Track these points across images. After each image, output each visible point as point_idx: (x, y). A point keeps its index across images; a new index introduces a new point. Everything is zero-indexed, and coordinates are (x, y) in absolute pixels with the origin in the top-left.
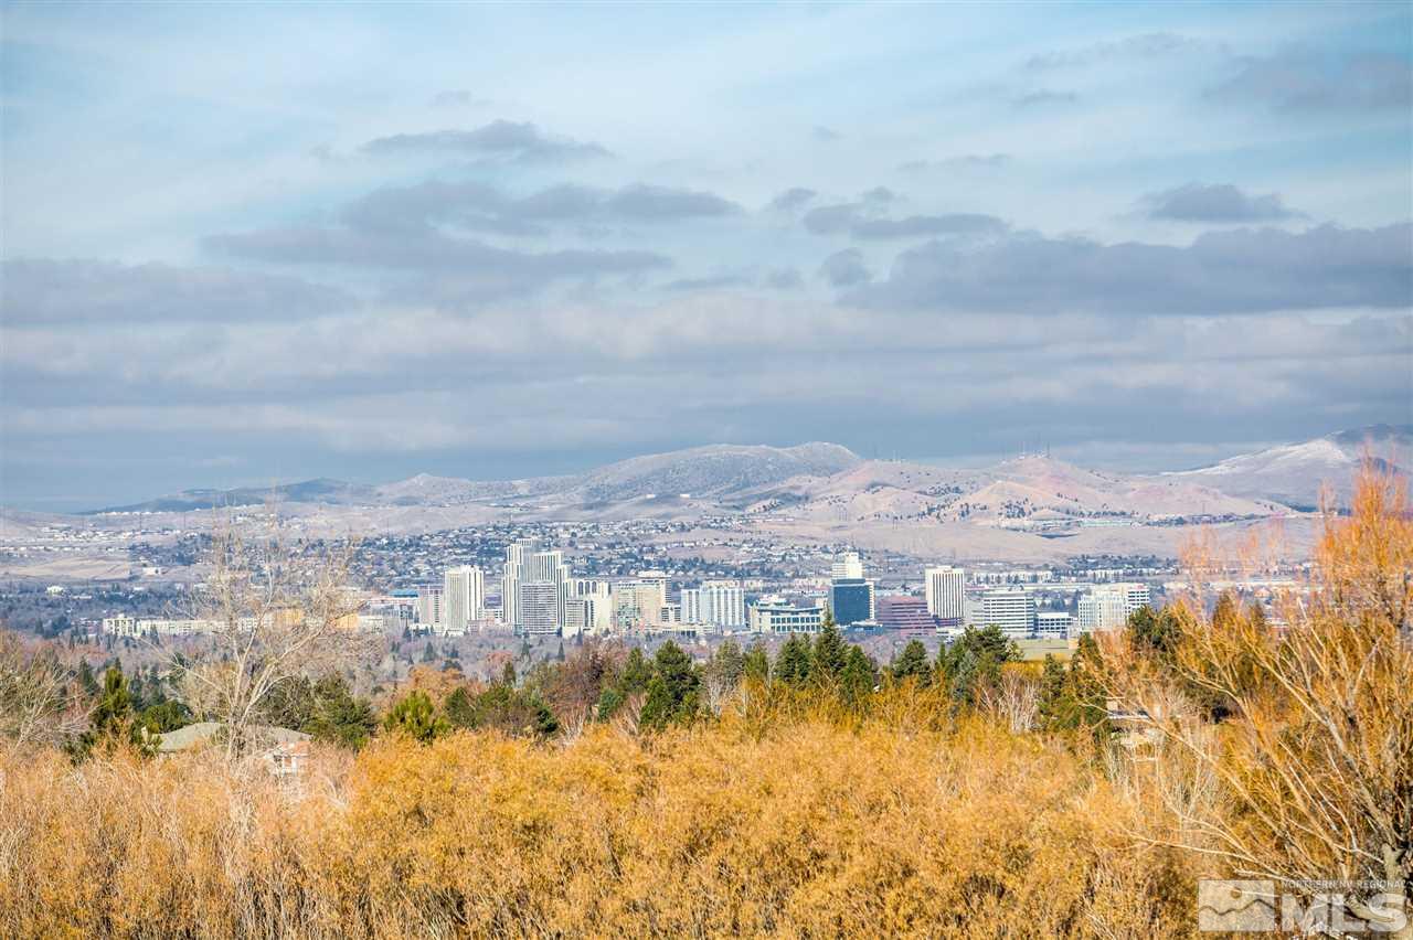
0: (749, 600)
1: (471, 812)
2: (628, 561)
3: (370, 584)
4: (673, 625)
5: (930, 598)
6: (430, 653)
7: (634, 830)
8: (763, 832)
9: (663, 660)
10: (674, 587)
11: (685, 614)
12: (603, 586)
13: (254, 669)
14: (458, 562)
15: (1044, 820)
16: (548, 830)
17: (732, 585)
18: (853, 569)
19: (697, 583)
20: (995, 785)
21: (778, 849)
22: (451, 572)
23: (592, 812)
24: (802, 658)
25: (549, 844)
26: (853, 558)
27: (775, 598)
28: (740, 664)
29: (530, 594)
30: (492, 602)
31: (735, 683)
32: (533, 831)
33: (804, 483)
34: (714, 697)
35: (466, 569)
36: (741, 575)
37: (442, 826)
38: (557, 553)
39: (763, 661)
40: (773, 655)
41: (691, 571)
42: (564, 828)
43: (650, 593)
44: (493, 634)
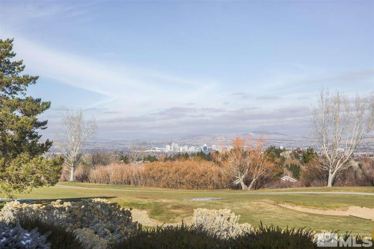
0: (195, 148)
1: (155, 169)
2: (183, 145)
3: (159, 147)
4: (188, 151)
5: (213, 148)
6: (165, 154)
7: (170, 171)
8: (183, 170)
9: (186, 154)
10: (188, 147)
11: (189, 150)
12: (181, 147)
13: (137, 156)
14: (167, 145)
15: (209, 169)
16: (162, 171)
17: (194, 147)
18: (205, 145)
19: (190, 147)
20: (204, 166)
21: (184, 172)
22: (167, 146)
23: (166, 169)
24: (199, 154)
25: (163, 172)
26: (205, 144)
27: (198, 148)
28: (193, 155)
29: (174, 148)
30: (170, 149)
31: (192, 156)
32: (161, 171)
33: (200, 137)
34: (190, 158)
35: (168, 146)
36: (195, 146)
37: (153, 170)
38: (177, 144)
39: (195, 154)
40: (196, 154)
41: (190, 146)
42: (164, 170)
43: (186, 148)
44: (171, 152)
